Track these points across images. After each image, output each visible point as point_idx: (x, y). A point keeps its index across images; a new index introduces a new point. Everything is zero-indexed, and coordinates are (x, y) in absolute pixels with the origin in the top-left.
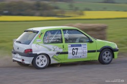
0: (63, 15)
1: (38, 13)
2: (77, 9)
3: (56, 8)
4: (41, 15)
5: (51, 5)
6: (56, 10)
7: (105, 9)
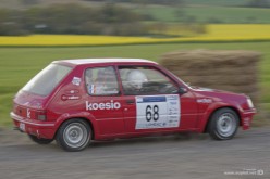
0: (163, 32)
1: (110, 28)
2: (192, 20)
3: (148, 18)
4: (116, 34)
5: (137, 11)
6: (147, 23)
7: (251, 20)
